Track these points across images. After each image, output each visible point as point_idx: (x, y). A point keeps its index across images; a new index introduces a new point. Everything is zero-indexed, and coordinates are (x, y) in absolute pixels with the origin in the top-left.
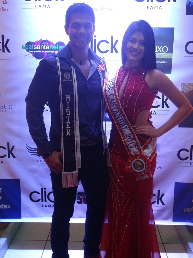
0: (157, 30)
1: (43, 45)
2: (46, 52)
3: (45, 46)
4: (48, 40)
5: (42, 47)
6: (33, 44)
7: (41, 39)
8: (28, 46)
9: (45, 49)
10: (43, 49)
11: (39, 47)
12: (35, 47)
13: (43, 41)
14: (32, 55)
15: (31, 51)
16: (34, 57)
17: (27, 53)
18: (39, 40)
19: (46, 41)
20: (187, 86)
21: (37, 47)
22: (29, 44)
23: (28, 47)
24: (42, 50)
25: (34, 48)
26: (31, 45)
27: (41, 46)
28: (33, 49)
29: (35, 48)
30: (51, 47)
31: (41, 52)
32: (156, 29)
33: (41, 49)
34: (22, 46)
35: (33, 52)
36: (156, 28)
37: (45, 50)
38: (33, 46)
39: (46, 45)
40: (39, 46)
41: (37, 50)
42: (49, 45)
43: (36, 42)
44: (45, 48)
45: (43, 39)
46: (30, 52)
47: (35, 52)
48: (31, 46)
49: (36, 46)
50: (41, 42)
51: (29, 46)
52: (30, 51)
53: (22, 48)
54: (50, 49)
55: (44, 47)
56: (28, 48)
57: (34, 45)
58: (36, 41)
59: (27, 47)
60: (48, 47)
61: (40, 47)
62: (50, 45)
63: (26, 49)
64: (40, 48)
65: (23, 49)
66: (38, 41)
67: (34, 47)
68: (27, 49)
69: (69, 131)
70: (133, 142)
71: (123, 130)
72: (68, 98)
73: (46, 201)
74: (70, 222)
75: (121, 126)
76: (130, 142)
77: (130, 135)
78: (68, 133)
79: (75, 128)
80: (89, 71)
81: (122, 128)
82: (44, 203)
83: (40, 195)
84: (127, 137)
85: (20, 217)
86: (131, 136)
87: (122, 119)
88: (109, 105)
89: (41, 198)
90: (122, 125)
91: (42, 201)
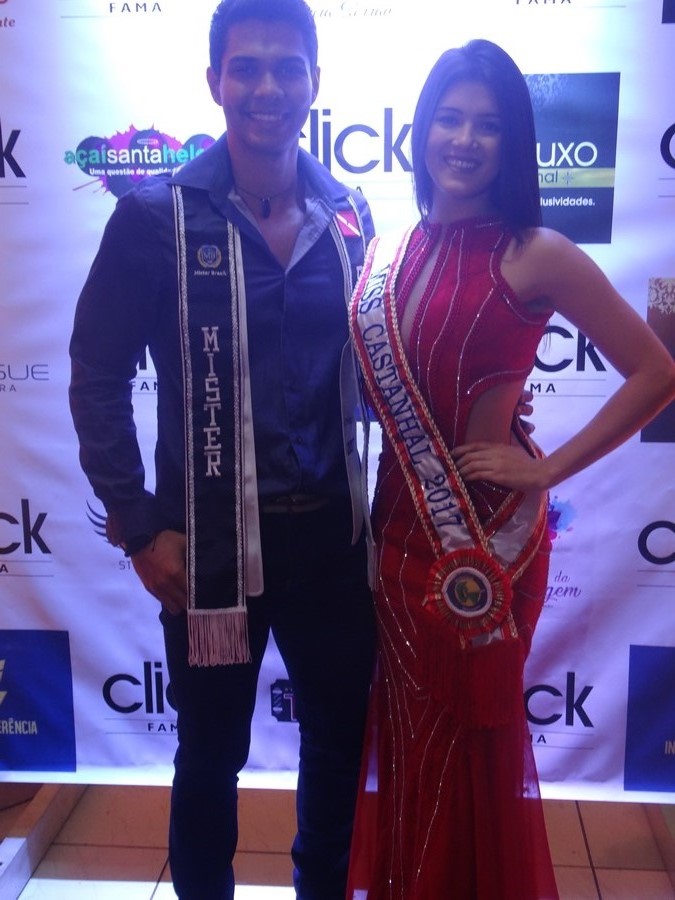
0: (555, 83)
1: (141, 147)
2: (150, 172)
3: (146, 150)
4: (156, 129)
5: (137, 155)
6: (103, 146)
7: (132, 128)
8: (84, 153)
9: (147, 161)
10: (141, 161)
11: (126, 156)
12: (113, 156)
13: (139, 132)
14: (103, 186)
15: (98, 172)
16: (109, 193)
17: (85, 178)
18: (124, 129)
19: (152, 134)
20: (669, 290)
21: (118, 155)
22: (90, 144)
23: (88, 156)
24: (135, 166)
25: (109, 161)
26: (98, 148)
27: (133, 152)
28: (104, 161)
29: (112, 159)
30: (169, 155)
31: (132, 172)
32: (551, 81)
33: (133, 161)
34: (67, 153)
35: (103, 172)
36: (553, 76)
37: (146, 166)
38: (103, 152)
39: (151, 147)
40: (124, 153)
41: (118, 166)
42: (161, 149)
43: (114, 137)
44: (149, 158)
45: (140, 127)
46: (95, 175)
47: (111, 173)
48: (97, 152)
49: (115, 152)
50: (133, 139)
51: (91, 152)
52: (93, 171)
53: (66, 160)
54: (166, 161)
55: (143, 154)
56: (85, 160)
57: (107, 150)
58: (115, 133)
59: (82, 157)
60: (157, 156)
61: (128, 155)
62: (165, 147)
63: (79, 164)
64: (128, 161)
65: (70, 163)
66: (122, 132)
67: (107, 157)
68: (83, 162)
69: (214, 459)
70: (451, 505)
71: (415, 458)
72: (211, 340)
73: (161, 709)
74: (241, 785)
75: (409, 442)
76: (440, 505)
77: (441, 479)
78: (213, 468)
79: (237, 449)
80: (296, 240)
81: (412, 451)
82: (155, 715)
83: (142, 688)
84: (431, 485)
85: (70, 765)
86: (444, 480)
87: (413, 417)
88: (367, 365)
89: (142, 699)
90: (412, 439)
91: (149, 710)
